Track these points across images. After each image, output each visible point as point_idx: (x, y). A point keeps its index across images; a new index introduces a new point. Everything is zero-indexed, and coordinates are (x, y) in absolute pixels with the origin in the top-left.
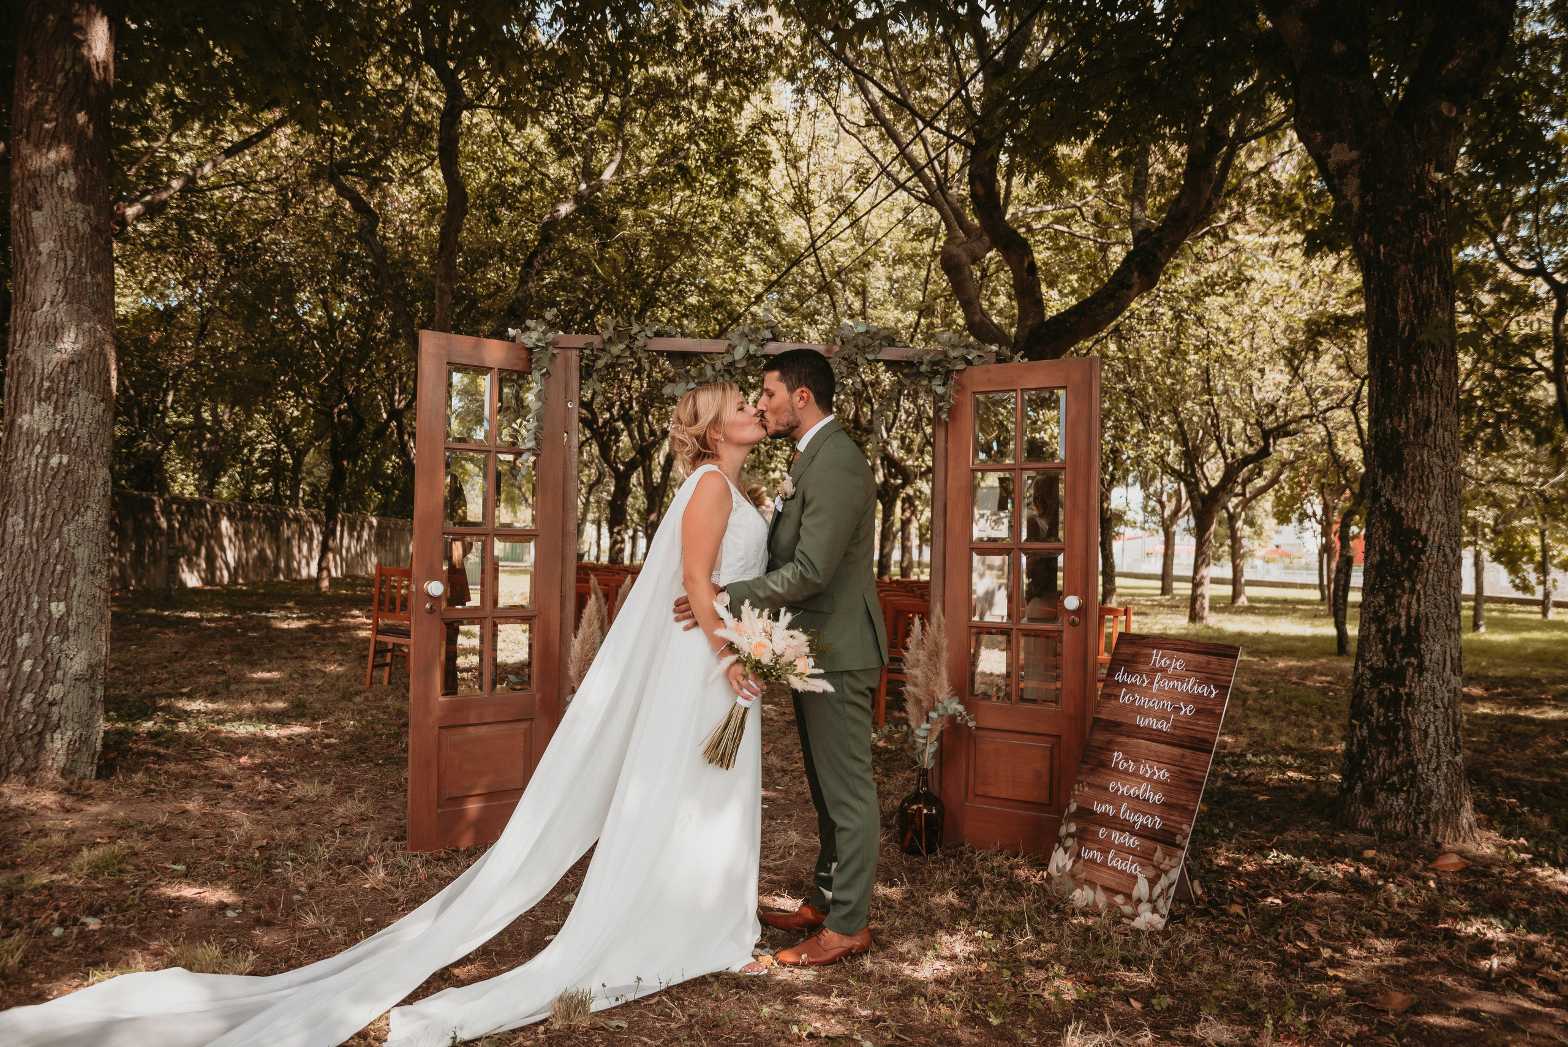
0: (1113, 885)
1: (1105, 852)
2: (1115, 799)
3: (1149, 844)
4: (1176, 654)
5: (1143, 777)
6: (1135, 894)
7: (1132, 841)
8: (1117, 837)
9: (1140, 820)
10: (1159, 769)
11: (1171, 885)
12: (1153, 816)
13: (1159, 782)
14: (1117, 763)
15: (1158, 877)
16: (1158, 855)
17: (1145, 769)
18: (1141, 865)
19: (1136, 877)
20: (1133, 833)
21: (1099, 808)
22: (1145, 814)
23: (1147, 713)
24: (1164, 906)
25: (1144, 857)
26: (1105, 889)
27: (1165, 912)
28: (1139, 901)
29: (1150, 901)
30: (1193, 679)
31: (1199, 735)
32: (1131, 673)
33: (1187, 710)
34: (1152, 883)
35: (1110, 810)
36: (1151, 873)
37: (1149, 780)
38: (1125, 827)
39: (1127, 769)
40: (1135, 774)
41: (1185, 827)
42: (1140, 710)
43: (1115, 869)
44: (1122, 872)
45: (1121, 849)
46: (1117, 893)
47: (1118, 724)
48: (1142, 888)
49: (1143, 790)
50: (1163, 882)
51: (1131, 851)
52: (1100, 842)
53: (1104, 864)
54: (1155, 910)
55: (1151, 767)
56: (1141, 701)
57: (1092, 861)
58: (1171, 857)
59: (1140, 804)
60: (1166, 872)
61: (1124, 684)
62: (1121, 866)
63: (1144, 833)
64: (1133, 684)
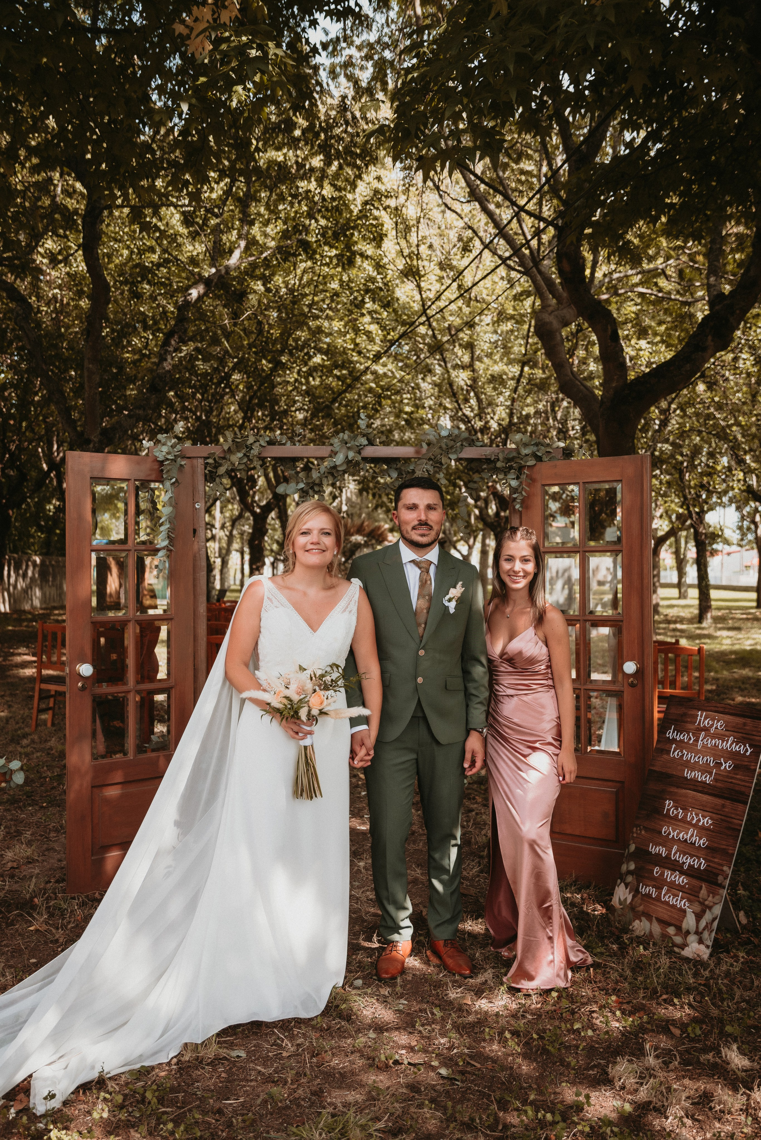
0: (666, 917)
1: (659, 889)
2: (667, 842)
3: (695, 882)
4: (717, 716)
5: (690, 823)
6: (684, 926)
7: (681, 880)
8: (669, 875)
9: (688, 861)
10: (704, 817)
11: (714, 919)
12: (699, 858)
13: (703, 828)
14: (668, 810)
15: (703, 912)
16: (703, 892)
17: (692, 816)
18: (689, 901)
19: (685, 911)
20: (682, 873)
21: (654, 849)
22: (692, 856)
23: (693, 767)
24: (709, 938)
25: (692, 894)
26: (660, 921)
27: (710, 943)
28: (688, 933)
29: (697, 933)
30: (731, 738)
31: (737, 788)
32: (680, 731)
33: (727, 766)
34: (699, 917)
35: (663, 851)
36: (698, 908)
37: (695, 826)
38: (676, 867)
39: (677, 815)
40: (684, 820)
41: (725, 868)
42: (687, 764)
43: (667, 903)
44: (674, 906)
45: (673, 886)
46: (670, 925)
47: (669, 776)
48: (690, 921)
49: (690, 835)
50: (708, 916)
51: (680, 888)
52: (654, 879)
53: (658, 899)
54: (701, 942)
55: (697, 815)
56: (688, 756)
57: (649, 896)
58: (714, 894)
59: (687, 847)
60: (710, 908)
61: (674, 740)
62: (672, 901)
63: (691, 872)
64: (682, 741)
